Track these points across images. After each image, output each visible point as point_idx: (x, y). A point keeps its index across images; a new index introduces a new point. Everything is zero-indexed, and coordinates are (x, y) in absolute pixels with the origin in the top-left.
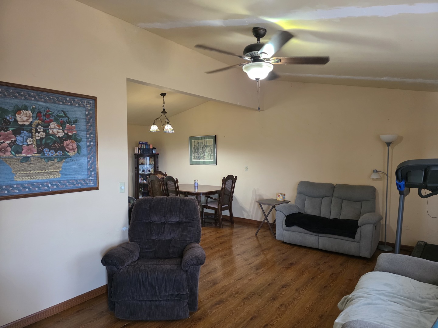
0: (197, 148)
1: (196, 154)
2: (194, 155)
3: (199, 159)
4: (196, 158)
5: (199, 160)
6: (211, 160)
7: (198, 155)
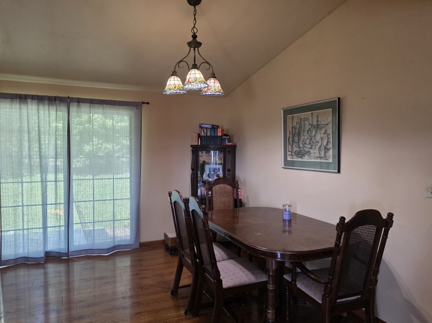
0: (297, 131)
1: (294, 146)
2: (290, 147)
3: (301, 157)
4: (296, 154)
5: (299, 160)
6: (327, 159)
7: (299, 147)
